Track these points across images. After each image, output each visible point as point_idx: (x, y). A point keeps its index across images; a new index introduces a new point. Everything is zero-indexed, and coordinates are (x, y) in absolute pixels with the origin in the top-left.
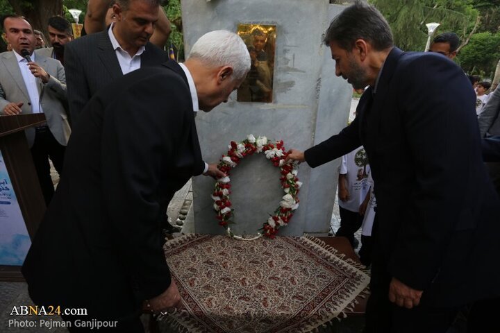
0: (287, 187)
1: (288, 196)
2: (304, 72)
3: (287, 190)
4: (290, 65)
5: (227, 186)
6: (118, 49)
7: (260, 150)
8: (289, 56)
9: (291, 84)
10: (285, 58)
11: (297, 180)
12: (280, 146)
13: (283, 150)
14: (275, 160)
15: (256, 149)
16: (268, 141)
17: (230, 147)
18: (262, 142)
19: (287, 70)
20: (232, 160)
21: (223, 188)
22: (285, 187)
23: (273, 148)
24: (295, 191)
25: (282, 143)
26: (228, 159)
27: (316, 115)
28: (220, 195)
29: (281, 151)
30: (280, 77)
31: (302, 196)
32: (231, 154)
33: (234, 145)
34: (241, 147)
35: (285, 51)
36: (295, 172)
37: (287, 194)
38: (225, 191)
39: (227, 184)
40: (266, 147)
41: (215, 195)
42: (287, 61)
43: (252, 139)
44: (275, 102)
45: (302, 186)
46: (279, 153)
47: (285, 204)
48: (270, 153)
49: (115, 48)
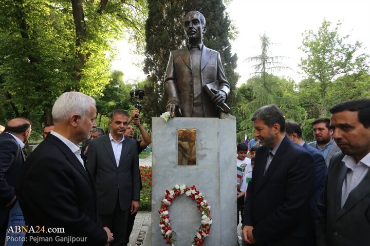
0: (203, 211)
1: (205, 217)
2: (211, 149)
3: (203, 213)
4: (204, 146)
5: (168, 217)
6: (112, 140)
7: (182, 192)
8: (203, 142)
9: (205, 156)
10: (201, 144)
11: (207, 205)
12: (193, 188)
13: (195, 190)
14: (192, 196)
15: (180, 192)
16: (186, 186)
17: (166, 193)
18: (183, 187)
19: (202, 149)
20: (168, 200)
21: (165, 219)
22: (201, 211)
23: (189, 190)
24: (208, 213)
25: (194, 186)
26: (165, 200)
27: (219, 170)
28: (163, 223)
29: (194, 190)
30: (199, 152)
31: (212, 215)
32: (167, 197)
33: (168, 192)
34: (172, 193)
35: (201, 140)
36: (205, 201)
37: (203, 215)
38: (166, 220)
39: (167, 215)
40: (186, 190)
41: (161, 223)
42: (202, 145)
43: (177, 187)
44: (198, 165)
45: (211, 208)
46: (194, 192)
47: (204, 222)
48: (189, 193)
49: (111, 140)
